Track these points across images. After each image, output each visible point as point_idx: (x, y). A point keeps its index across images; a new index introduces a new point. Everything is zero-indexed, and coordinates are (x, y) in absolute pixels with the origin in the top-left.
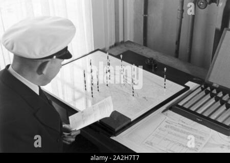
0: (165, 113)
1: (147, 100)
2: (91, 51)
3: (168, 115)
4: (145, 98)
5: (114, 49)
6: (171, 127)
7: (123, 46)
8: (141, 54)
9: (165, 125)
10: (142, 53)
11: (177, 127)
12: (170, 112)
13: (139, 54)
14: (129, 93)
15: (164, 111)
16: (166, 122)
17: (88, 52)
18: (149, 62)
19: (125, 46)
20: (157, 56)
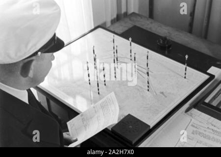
0: (189, 113)
1: (166, 97)
2: (90, 29)
3: (193, 115)
4: (162, 93)
5: (117, 25)
6: (200, 133)
7: (127, 20)
8: (149, 30)
9: (192, 131)
10: (150, 28)
11: (207, 133)
12: (195, 111)
13: (147, 31)
14: (142, 86)
15: (187, 110)
16: (192, 126)
17: (87, 31)
18: (161, 42)
19: (130, 20)
20: (169, 33)
